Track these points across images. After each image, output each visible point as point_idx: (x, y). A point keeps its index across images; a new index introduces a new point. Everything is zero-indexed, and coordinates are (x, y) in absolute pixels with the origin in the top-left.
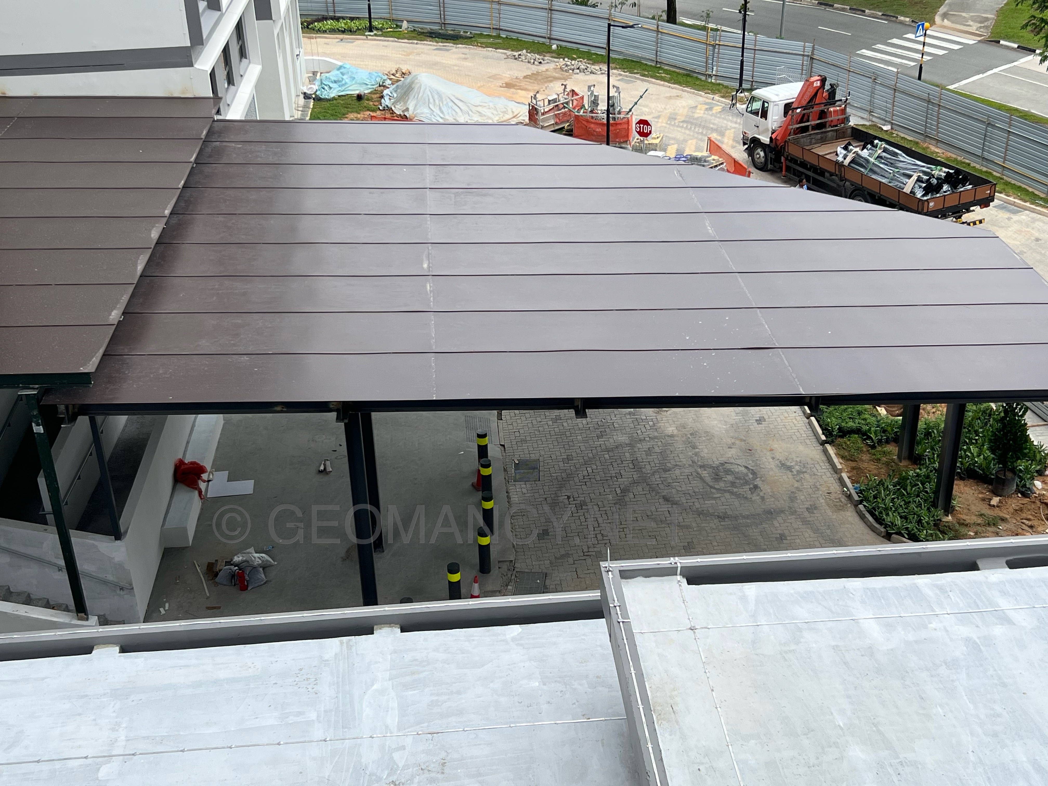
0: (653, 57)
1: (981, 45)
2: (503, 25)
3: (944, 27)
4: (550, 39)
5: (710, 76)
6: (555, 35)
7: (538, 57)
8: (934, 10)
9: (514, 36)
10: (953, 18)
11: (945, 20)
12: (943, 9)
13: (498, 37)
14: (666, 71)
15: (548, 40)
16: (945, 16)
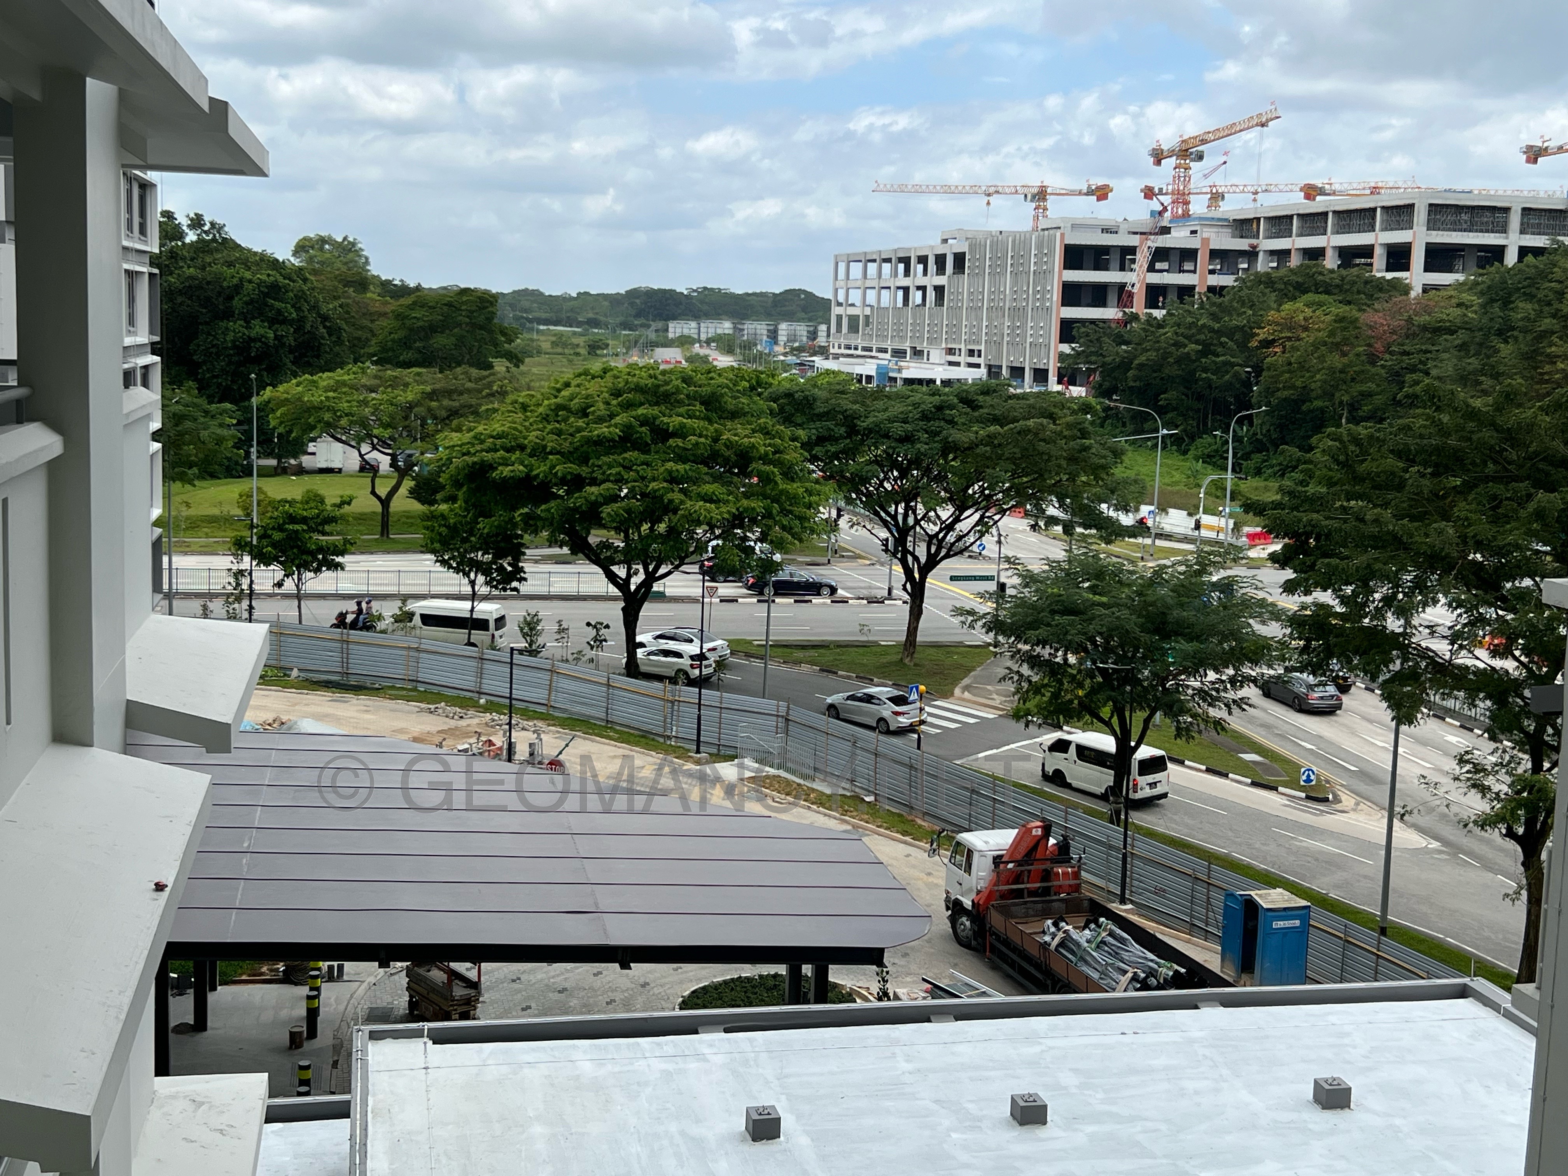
0: (603, 715)
1: (1001, 719)
2: (422, 676)
3: (964, 700)
4: (480, 693)
5: (669, 738)
6: (486, 688)
7: (459, 710)
8: (955, 682)
9: (435, 689)
10: (976, 691)
11: (966, 693)
12: (966, 681)
13: (415, 689)
14: (616, 731)
15: (477, 695)
16: (967, 688)
